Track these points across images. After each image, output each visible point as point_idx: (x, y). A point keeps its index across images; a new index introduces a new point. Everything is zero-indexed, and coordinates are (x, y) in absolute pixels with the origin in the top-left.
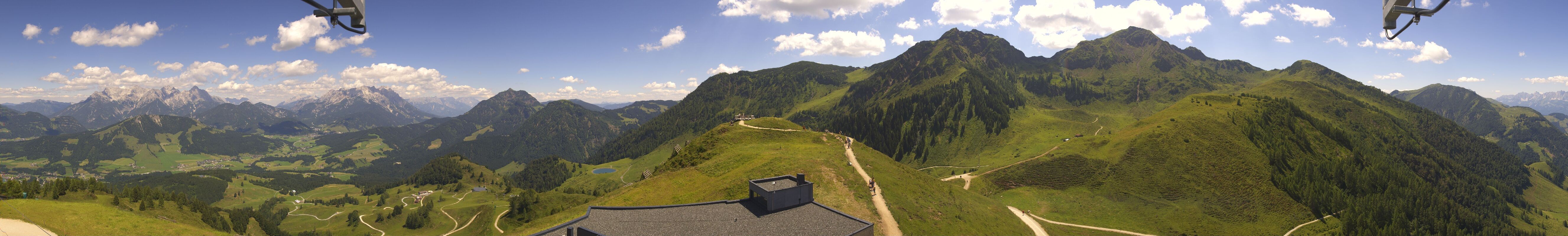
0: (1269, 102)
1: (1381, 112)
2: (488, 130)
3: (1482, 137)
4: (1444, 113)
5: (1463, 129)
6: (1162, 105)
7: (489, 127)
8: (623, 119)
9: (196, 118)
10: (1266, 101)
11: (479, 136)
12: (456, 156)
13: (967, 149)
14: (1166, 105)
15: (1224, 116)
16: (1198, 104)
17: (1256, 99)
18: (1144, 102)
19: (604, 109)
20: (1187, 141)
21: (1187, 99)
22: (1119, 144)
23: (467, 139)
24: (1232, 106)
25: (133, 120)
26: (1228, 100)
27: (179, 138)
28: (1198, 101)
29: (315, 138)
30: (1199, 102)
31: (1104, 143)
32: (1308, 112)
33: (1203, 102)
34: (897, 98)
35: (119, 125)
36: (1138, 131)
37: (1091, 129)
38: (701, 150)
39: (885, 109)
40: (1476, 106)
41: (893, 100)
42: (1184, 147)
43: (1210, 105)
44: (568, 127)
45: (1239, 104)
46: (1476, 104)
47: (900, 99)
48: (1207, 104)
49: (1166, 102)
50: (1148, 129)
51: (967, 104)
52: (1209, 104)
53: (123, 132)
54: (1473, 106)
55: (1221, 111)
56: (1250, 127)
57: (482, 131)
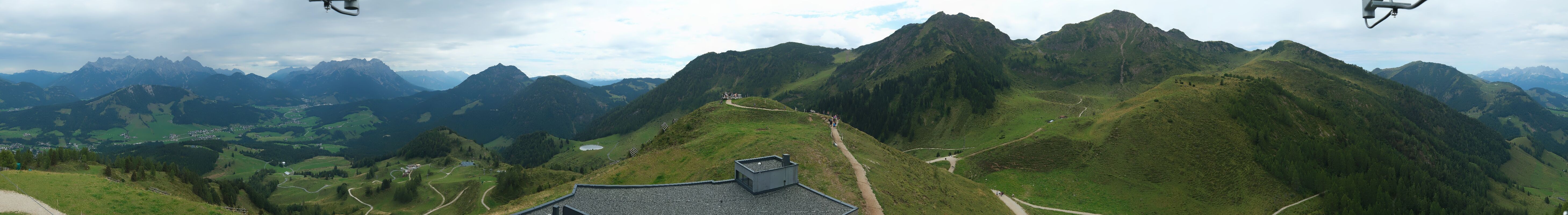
0: (1252, 81)
1: (1363, 90)
2: (477, 104)
3: (1463, 113)
4: (1425, 90)
5: (1444, 106)
6: (1146, 86)
7: (478, 101)
8: (611, 96)
9: (188, 89)
10: (1249, 81)
11: (468, 110)
12: (445, 129)
13: (952, 130)
14: (1150, 86)
15: (1207, 97)
16: (1181, 85)
17: (1239, 79)
18: (1129, 83)
19: (592, 85)
20: (1170, 121)
21: (1171, 80)
22: (1103, 125)
23: (456, 113)
24: (1216, 86)
25: (125, 90)
26: (1212, 80)
27: (171, 108)
28: (1182, 81)
29: (306, 109)
30: (1182, 83)
31: (1089, 124)
32: (1291, 91)
33: (1186, 83)
34: (884, 79)
35: (112, 95)
36: (1123, 112)
37: (1076, 110)
38: (689, 128)
39: (871, 90)
40: (1457, 82)
41: (880, 81)
42: (1168, 128)
43: (1194, 86)
44: (556, 102)
45: (1222, 84)
46: (1457, 80)
47: (886, 80)
48: (1190, 84)
49: (1150, 83)
50: (1131, 109)
51: (953, 85)
52: (1192, 84)
53: (115, 102)
54: (1455, 82)
55: (1205, 91)
56: (1234, 107)
57: (471, 106)
